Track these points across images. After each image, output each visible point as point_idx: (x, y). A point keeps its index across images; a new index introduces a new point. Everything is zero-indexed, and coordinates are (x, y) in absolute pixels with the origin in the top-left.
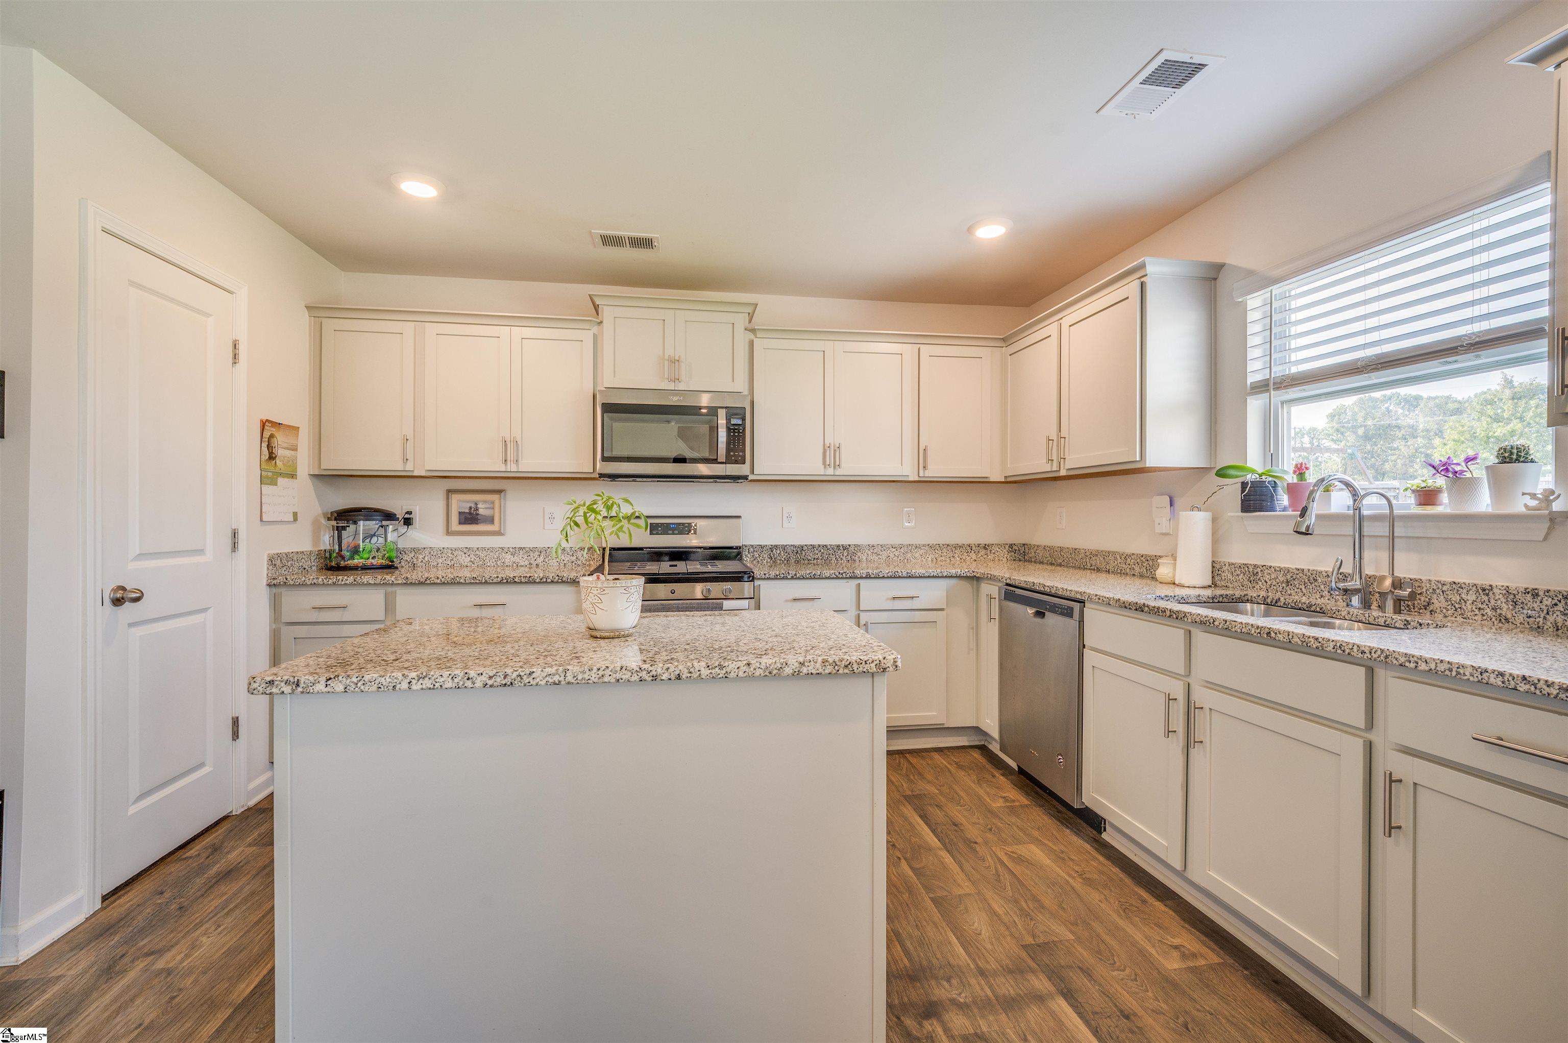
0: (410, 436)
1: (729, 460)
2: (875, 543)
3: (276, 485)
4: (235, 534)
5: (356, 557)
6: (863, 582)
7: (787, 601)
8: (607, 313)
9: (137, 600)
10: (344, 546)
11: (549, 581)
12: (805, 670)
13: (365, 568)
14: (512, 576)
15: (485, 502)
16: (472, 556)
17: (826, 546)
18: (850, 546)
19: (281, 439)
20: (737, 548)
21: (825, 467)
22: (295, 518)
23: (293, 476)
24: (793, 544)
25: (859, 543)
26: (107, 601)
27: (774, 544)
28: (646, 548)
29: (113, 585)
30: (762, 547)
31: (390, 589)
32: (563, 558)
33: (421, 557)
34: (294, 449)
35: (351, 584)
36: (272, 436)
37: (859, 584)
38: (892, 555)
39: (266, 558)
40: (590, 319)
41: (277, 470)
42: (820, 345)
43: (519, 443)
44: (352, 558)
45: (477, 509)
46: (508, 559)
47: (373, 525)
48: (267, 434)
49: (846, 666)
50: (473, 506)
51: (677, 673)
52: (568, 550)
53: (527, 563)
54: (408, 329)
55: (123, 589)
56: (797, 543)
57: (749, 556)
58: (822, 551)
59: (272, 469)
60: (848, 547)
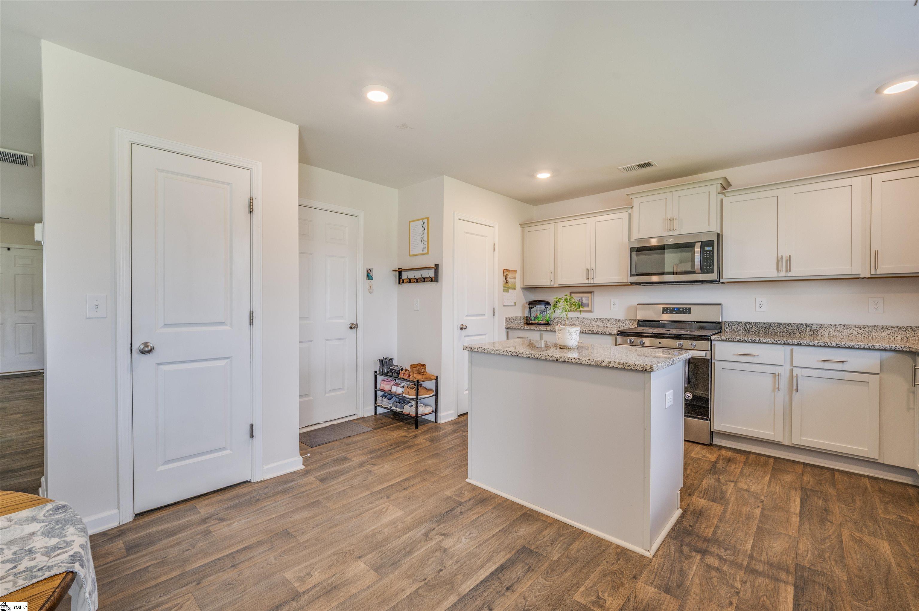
0: (552, 271)
1: (703, 271)
2: (837, 323)
3: (508, 292)
4: (494, 309)
5: (536, 320)
6: (795, 348)
7: (734, 355)
8: (636, 202)
9: (465, 329)
10: (532, 316)
11: (600, 333)
12: (611, 365)
13: (538, 324)
14: (584, 330)
15: (586, 297)
16: (579, 321)
17: (790, 324)
18: (812, 324)
19: (510, 276)
20: (719, 323)
21: (778, 272)
22: (515, 305)
23: (514, 288)
24: (762, 322)
25: (821, 323)
26: (459, 328)
27: (747, 321)
28: (661, 321)
29: (461, 324)
30: (738, 323)
31: (542, 332)
32: (619, 324)
33: (560, 321)
34: (515, 278)
35: (529, 330)
36: (507, 275)
37: (793, 349)
38: (855, 333)
39: (505, 319)
40: (627, 206)
41: (509, 287)
42: (775, 193)
43: (594, 270)
44: (535, 320)
45: (582, 300)
46: (594, 323)
47: (542, 307)
48: (505, 274)
49: (628, 366)
50: (580, 299)
51: (564, 359)
52: (622, 320)
53: (602, 325)
54: (552, 226)
55: (463, 325)
56: (766, 321)
57: (729, 328)
58: (787, 327)
59: (507, 286)
60: (810, 325)
